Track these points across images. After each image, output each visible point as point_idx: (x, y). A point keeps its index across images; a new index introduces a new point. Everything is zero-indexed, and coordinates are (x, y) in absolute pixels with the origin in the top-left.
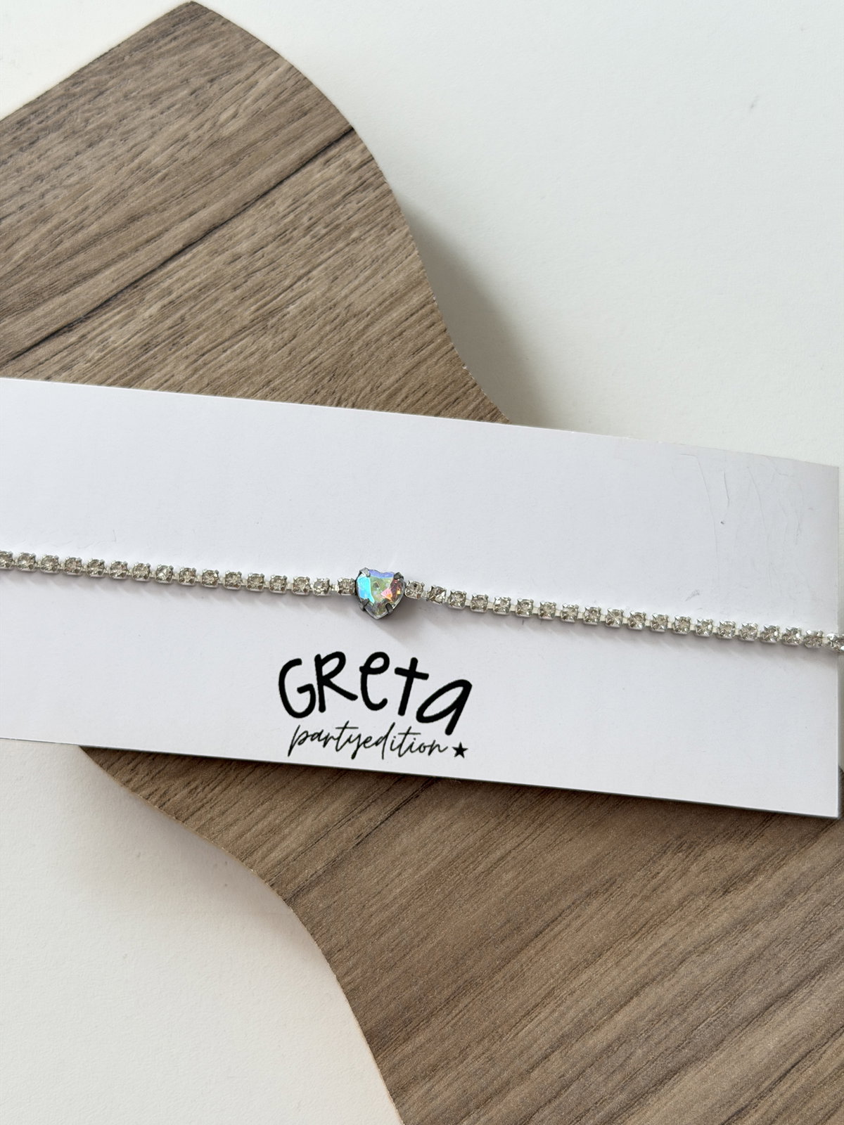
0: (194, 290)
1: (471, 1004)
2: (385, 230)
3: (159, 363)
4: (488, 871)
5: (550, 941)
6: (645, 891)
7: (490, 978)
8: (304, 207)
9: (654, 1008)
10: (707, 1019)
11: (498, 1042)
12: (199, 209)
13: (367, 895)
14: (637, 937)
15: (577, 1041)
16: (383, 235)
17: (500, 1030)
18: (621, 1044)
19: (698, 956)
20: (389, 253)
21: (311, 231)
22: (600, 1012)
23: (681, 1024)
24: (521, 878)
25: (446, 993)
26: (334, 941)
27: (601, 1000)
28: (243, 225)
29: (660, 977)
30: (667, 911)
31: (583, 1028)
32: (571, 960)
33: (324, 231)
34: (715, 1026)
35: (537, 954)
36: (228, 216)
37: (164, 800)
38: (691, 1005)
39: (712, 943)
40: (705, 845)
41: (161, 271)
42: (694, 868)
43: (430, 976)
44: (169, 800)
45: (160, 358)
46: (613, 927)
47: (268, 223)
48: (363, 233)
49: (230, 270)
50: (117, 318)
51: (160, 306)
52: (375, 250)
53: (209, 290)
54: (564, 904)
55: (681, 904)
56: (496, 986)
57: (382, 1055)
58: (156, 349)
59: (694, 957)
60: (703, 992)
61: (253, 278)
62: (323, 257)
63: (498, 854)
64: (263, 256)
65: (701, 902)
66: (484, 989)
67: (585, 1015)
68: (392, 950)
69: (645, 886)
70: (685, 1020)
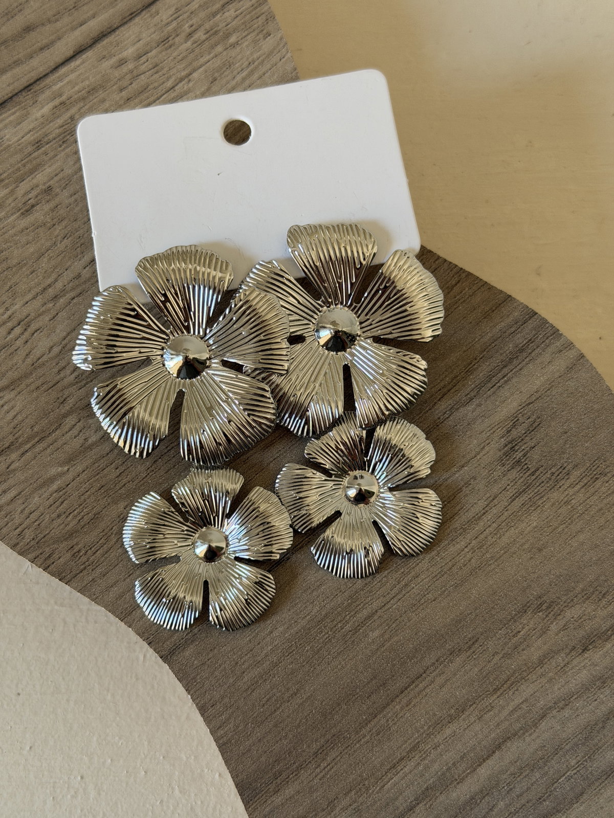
0: (83, 92)
1: (339, 758)
2: (261, 36)
3: (50, 159)
4: (356, 630)
5: (415, 697)
6: (506, 649)
7: (357, 733)
8: (185, 16)
9: (515, 762)
10: (567, 772)
11: (365, 795)
12: (89, 19)
13: (240, 653)
14: (499, 693)
15: (441, 794)
16: (260, 40)
17: (366, 783)
18: (484, 797)
19: (558, 711)
20: (264, 56)
21: (192, 37)
22: (464, 765)
23: (542, 778)
24: (387, 636)
25: (315, 746)
26: (208, 696)
27: (464, 754)
28: (129, 33)
29: (521, 732)
30: (528, 668)
31: (446, 782)
32: (435, 715)
33: (204, 37)
34: (575, 779)
35: (402, 709)
36: (115, 26)
37: (49, 562)
38: (552, 759)
39: (572, 699)
40: (566, 604)
41: (54, 75)
42: (554, 627)
43: (299, 730)
44: (53, 563)
45: (52, 154)
46: (476, 684)
47: (153, 30)
48: (240, 38)
49: (117, 73)
50: (12, 118)
51: (51, 107)
52: (252, 54)
53: (97, 92)
54: (428, 661)
55: (541, 662)
56: (363, 740)
57: (253, 806)
58: (48, 146)
59: (554, 712)
60: (563, 746)
61: (138, 80)
62: (202, 60)
63: (365, 613)
64: (147, 61)
65: (560, 659)
66: (352, 744)
67: (449, 769)
68: (264, 705)
69: (506, 644)
70: (546, 773)
